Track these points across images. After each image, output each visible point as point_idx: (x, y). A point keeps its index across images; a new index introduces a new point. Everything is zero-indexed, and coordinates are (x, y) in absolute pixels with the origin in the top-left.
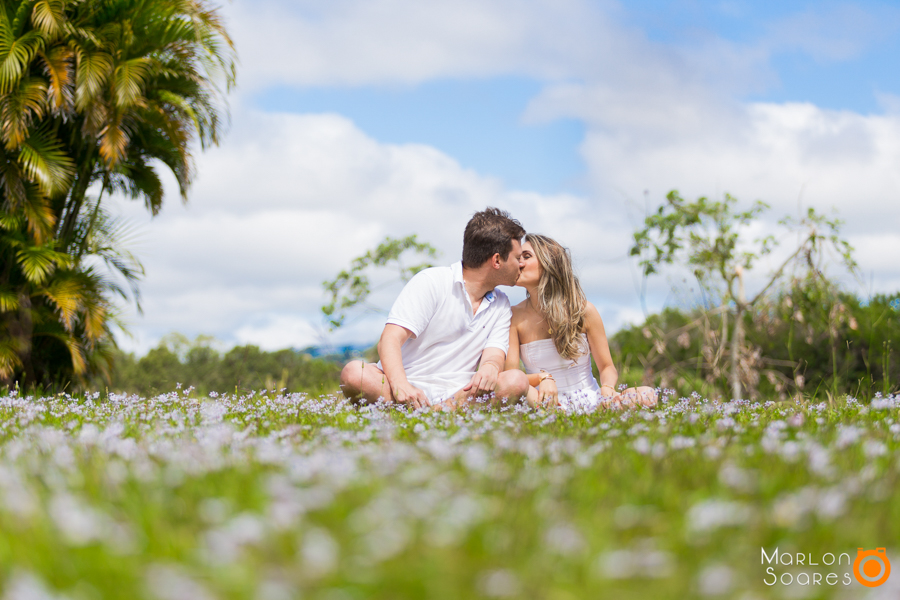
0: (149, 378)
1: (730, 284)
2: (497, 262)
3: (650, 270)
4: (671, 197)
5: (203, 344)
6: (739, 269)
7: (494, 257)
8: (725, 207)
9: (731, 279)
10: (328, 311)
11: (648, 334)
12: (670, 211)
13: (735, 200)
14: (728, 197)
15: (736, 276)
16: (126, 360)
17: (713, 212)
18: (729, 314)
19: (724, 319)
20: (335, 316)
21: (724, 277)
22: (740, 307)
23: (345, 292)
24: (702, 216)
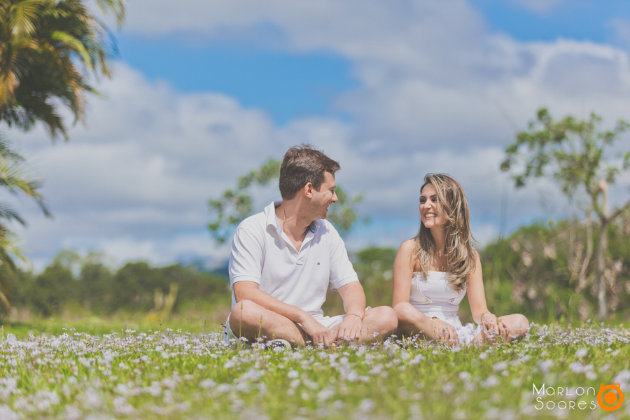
0: (44, 294)
1: (594, 199)
2: (310, 192)
3: (519, 183)
4: (542, 114)
5: (95, 261)
6: (603, 184)
7: (307, 186)
8: (591, 126)
9: (596, 193)
10: (214, 228)
11: (515, 247)
12: (540, 128)
13: (599, 119)
14: (593, 115)
15: (600, 191)
16: (23, 277)
17: (580, 129)
18: (594, 226)
19: (590, 232)
20: (221, 233)
21: (589, 191)
22: (604, 221)
23: (230, 210)
24: (569, 134)
